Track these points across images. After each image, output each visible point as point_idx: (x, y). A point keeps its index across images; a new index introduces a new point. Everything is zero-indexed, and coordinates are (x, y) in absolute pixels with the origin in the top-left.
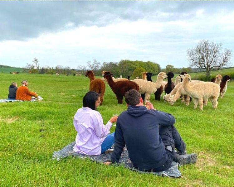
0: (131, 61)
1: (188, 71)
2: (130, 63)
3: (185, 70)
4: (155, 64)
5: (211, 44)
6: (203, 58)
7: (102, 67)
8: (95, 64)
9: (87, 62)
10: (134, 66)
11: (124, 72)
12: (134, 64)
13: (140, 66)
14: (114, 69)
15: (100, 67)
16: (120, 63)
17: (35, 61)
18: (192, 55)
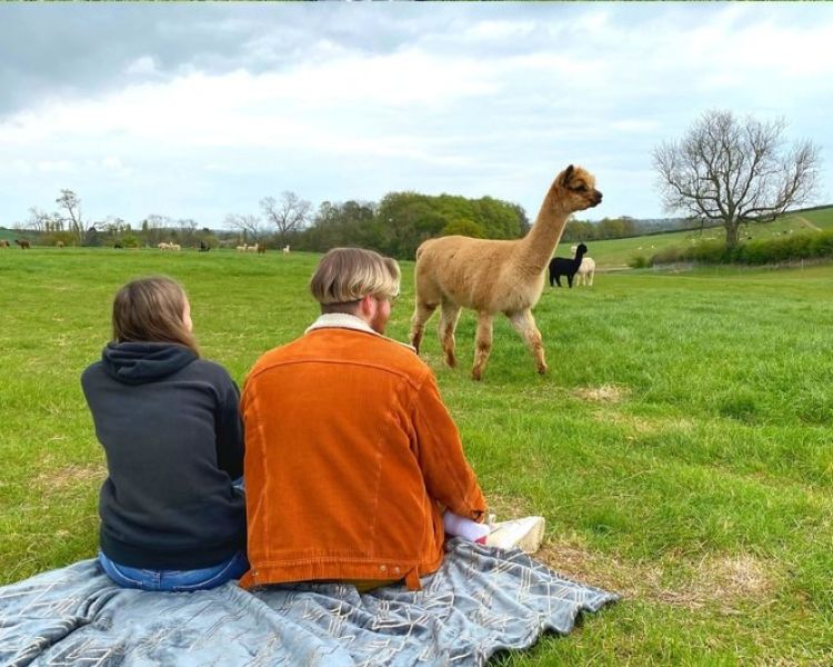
0: (424, 197)
1: (621, 231)
2: (420, 204)
3: (612, 228)
4: (508, 205)
5: (743, 126)
6: (715, 179)
7: (318, 220)
8: (291, 207)
9: (262, 203)
10: (438, 214)
11: (402, 238)
12: (435, 208)
13: (459, 214)
14: (363, 228)
15: (309, 218)
16: (383, 203)
17: (67, 198)
18: (673, 165)
